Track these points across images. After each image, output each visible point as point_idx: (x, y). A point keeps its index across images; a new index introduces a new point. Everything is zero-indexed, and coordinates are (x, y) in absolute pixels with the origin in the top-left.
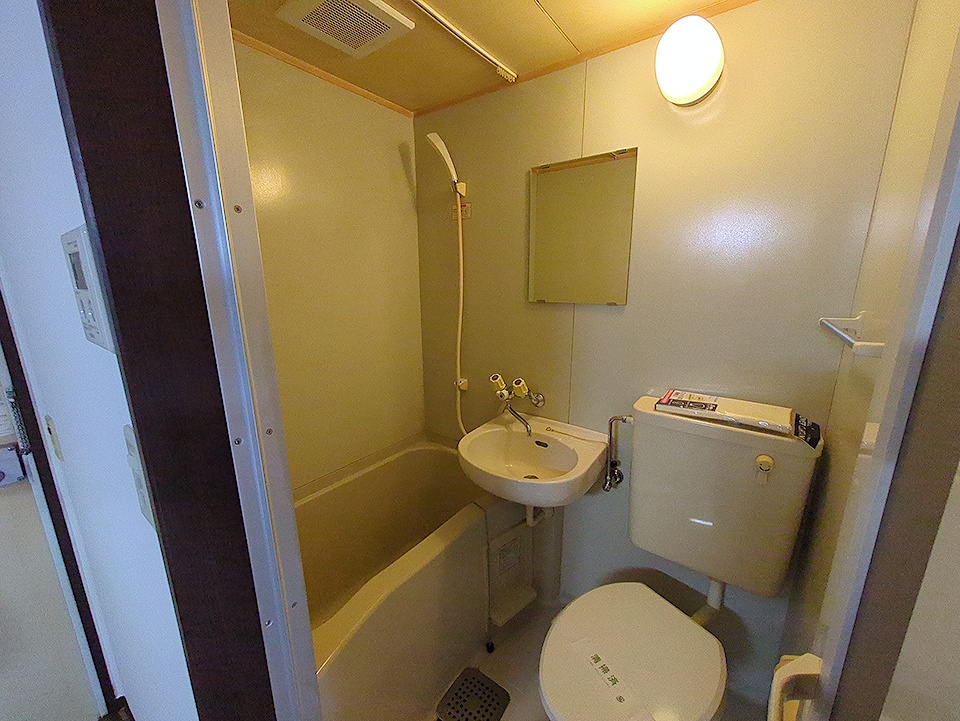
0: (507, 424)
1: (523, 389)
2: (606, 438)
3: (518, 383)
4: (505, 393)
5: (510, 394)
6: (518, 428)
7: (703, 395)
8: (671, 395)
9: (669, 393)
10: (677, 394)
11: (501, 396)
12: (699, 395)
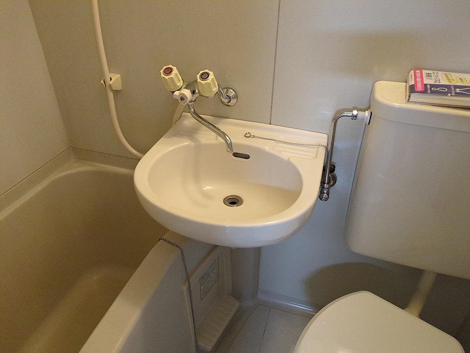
0: (190, 133)
1: (211, 84)
3: (205, 76)
4: (187, 93)
5: (194, 92)
6: (207, 137)
7: (462, 74)
8: (422, 77)
9: (418, 75)
10: (429, 75)
11: (182, 99)
12: (457, 75)
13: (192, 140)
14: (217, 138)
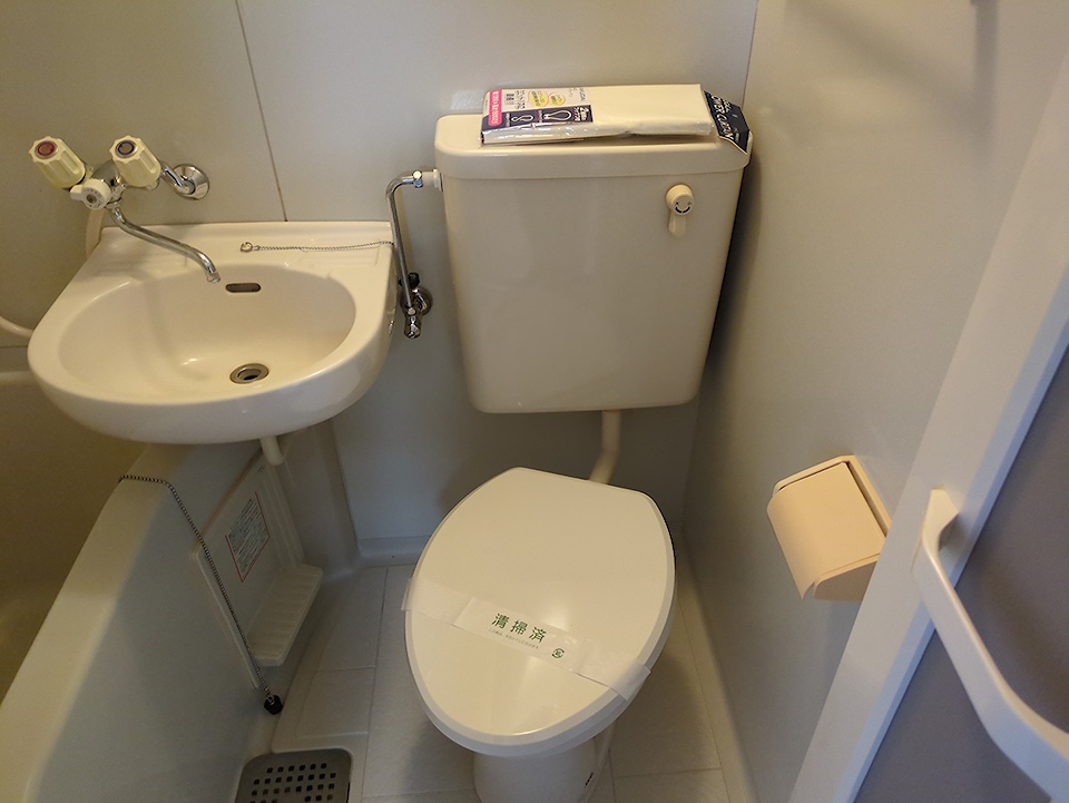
0: (129, 264)
1: (144, 163)
2: (385, 231)
3: (126, 149)
4: (99, 186)
5: (112, 183)
6: (166, 265)
7: (556, 90)
8: (500, 102)
9: (496, 99)
10: (510, 97)
11: (91, 199)
12: (549, 91)
13: (134, 277)
14: (186, 264)
